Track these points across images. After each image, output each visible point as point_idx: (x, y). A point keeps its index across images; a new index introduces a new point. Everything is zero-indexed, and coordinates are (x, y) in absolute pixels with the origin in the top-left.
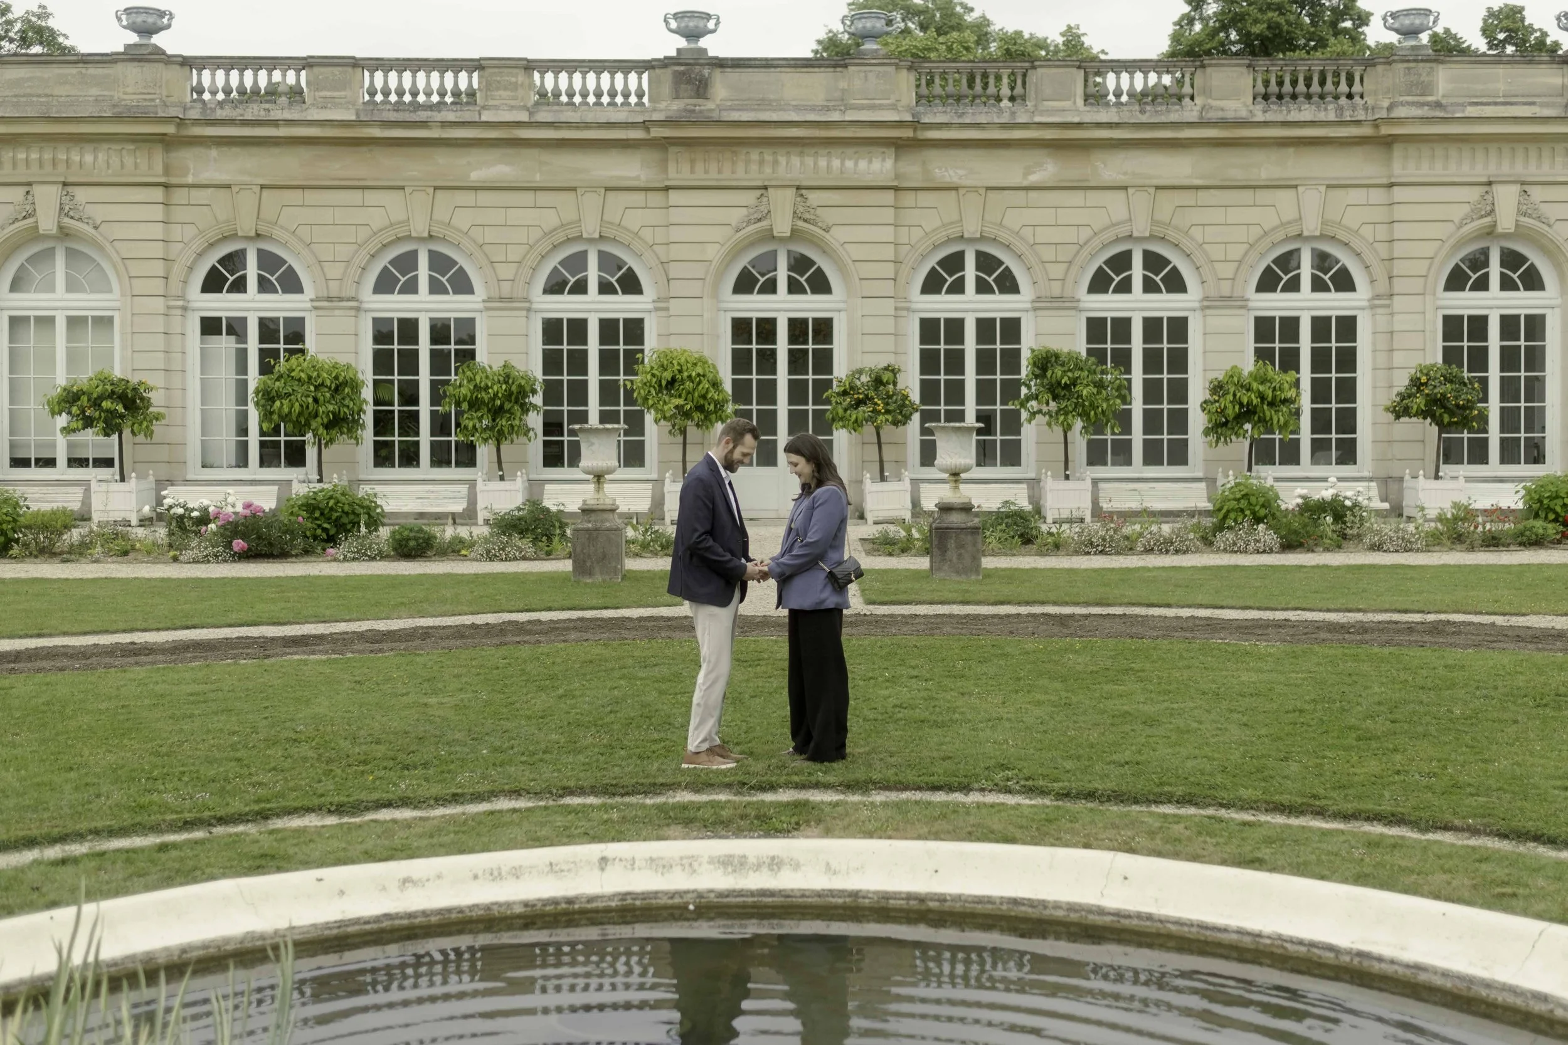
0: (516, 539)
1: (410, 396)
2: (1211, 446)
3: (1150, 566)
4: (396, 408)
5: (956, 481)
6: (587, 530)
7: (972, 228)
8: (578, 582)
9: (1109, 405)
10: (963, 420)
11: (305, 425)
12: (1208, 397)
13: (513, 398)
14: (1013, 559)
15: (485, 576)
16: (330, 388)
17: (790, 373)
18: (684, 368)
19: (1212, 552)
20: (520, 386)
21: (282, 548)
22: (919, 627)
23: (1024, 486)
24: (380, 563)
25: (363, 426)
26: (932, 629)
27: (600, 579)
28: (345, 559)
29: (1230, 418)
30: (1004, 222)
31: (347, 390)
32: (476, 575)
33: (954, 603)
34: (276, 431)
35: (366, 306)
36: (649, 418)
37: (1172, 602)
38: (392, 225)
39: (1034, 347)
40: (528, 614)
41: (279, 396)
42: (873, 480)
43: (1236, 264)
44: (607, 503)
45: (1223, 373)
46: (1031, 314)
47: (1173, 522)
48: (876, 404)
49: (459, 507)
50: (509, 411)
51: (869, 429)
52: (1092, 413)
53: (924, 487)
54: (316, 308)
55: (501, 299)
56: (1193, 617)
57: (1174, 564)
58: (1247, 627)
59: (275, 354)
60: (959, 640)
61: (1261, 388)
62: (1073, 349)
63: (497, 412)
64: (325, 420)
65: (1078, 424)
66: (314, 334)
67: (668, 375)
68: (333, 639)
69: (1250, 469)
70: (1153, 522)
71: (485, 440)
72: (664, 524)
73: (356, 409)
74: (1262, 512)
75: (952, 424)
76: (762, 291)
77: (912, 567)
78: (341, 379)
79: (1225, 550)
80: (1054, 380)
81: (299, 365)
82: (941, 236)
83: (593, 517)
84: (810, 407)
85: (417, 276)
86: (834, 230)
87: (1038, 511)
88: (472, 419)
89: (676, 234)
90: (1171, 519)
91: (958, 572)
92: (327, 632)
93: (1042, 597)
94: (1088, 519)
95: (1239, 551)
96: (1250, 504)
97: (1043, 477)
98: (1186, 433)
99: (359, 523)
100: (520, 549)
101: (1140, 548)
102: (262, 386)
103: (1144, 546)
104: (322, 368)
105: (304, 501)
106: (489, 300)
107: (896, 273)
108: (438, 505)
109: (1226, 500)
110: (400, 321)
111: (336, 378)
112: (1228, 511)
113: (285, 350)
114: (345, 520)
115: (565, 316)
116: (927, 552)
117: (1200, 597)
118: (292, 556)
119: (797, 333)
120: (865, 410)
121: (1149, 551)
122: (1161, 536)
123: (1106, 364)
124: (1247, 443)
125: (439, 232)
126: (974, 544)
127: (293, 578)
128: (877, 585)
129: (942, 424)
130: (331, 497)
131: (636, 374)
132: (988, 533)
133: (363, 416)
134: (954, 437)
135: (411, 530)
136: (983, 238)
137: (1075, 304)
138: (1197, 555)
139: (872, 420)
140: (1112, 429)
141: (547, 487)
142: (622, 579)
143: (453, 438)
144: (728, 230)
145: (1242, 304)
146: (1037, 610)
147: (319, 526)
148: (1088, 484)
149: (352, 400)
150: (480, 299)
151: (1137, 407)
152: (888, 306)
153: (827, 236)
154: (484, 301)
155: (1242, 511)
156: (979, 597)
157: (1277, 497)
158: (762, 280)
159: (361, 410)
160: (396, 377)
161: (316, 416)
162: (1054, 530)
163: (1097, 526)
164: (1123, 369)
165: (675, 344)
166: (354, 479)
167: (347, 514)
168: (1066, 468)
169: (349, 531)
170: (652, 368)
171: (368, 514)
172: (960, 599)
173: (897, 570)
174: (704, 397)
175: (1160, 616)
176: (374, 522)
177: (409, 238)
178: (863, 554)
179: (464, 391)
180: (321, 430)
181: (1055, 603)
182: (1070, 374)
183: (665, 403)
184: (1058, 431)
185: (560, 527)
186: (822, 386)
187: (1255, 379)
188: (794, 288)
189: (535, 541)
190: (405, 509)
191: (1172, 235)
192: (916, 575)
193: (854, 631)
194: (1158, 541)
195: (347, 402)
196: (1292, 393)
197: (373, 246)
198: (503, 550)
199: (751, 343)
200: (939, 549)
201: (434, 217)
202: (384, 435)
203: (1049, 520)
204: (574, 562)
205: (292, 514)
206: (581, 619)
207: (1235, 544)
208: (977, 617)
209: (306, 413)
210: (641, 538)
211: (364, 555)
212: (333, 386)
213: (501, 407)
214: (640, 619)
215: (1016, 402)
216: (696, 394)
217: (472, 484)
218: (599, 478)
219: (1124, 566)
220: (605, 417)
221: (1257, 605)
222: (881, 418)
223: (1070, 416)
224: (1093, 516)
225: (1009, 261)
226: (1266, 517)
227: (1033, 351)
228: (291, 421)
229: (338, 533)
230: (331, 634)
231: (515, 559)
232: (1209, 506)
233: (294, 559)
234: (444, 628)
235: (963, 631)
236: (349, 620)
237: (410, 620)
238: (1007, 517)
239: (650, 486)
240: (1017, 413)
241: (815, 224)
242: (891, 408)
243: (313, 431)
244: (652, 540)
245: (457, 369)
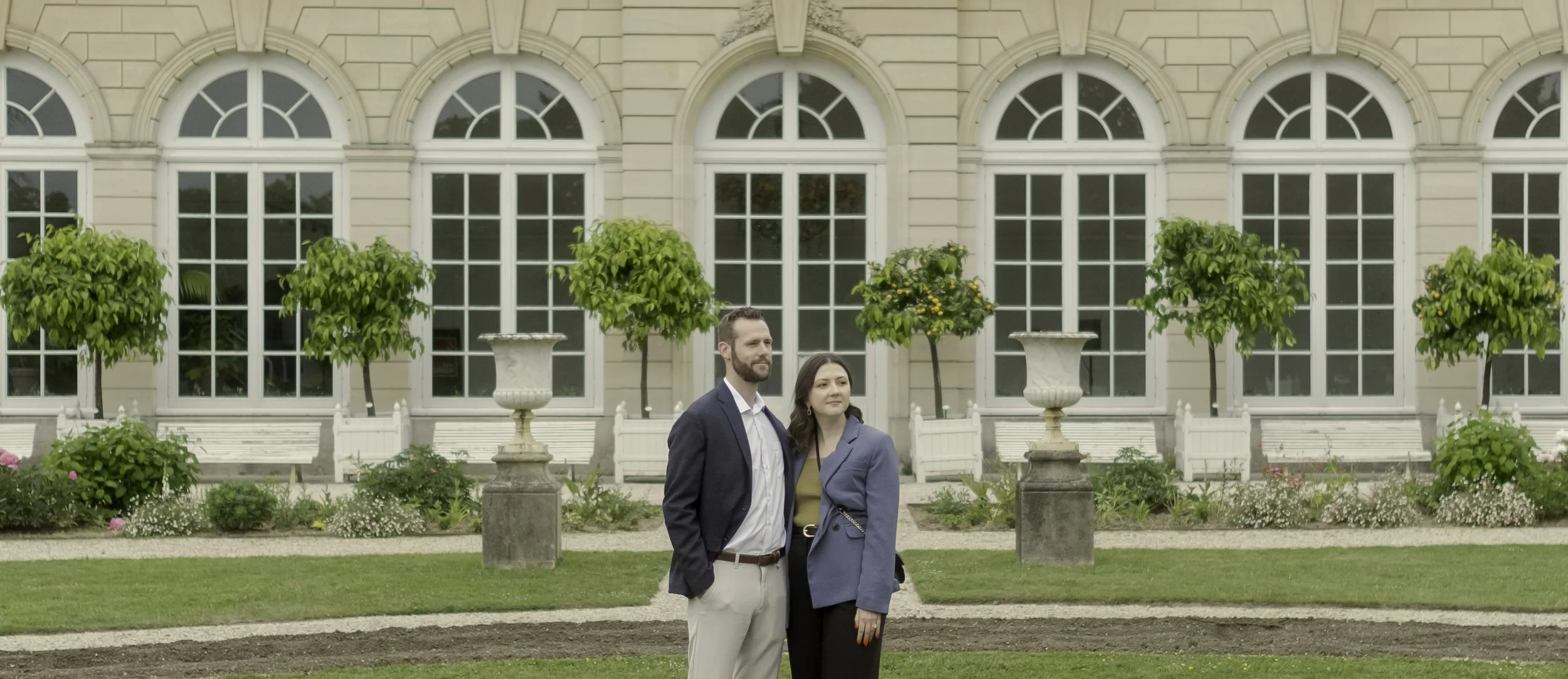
0: (396, 504)
1: (233, 289)
2: (1429, 366)
3: (1344, 546)
4: (213, 307)
5: (1056, 419)
6: (506, 491)
7: (1073, 41)
8: (491, 570)
9: (1276, 305)
10: (1059, 327)
11: (77, 332)
12: (1424, 292)
13: (389, 293)
14: (1139, 534)
15: (351, 559)
16: (115, 277)
17: (802, 256)
18: (645, 248)
19: (1435, 524)
20: (400, 275)
21: (44, 518)
22: (1005, 638)
23: (1151, 425)
24: (193, 540)
25: (164, 335)
26: (1024, 640)
27: (524, 565)
28: (140, 534)
29: (1459, 325)
30: (1121, 33)
31: (140, 281)
32: (338, 559)
33: (1055, 601)
34: (33, 342)
35: (168, 154)
36: (592, 324)
37: (1377, 598)
38: (208, 33)
39: (1165, 219)
40: (419, 617)
41: (39, 289)
42: (925, 416)
43: (1466, 95)
44: (535, 451)
45: (1447, 257)
46: (1160, 170)
47: (1375, 479)
48: (930, 303)
49: (306, 455)
50: (383, 313)
51: (920, 340)
52: (1253, 317)
53: (1001, 427)
54: (94, 158)
55: (371, 145)
56: (1412, 623)
57: (1379, 543)
58: (1494, 639)
59: (32, 226)
60: (1068, 657)
61: (1504, 280)
62: (1224, 222)
63: (365, 314)
64: (108, 326)
65: (1232, 334)
66: (90, 197)
67: (620, 259)
68: (128, 655)
69: (1486, 401)
70: (1345, 480)
71: (347, 356)
72: (613, 482)
73: (153, 308)
74: (1511, 465)
75: (1042, 334)
76: (761, 134)
77: (989, 547)
78: (131, 264)
79: (1454, 522)
80: (1195, 268)
81: (69, 242)
82: (1028, 53)
83: (514, 472)
84: (832, 307)
85: (245, 110)
86: (868, 43)
87: (1172, 463)
88: (327, 325)
89: (633, 48)
90: (1373, 474)
91: (1059, 555)
92: (120, 645)
93: (1185, 592)
94: (1246, 475)
95: (1475, 523)
96: (1491, 453)
97: (1178, 412)
98: (1391, 347)
99: (160, 480)
100: (402, 520)
101: (1326, 519)
102: (12, 275)
103: (1333, 515)
104: (103, 248)
105: (80, 447)
106: (354, 145)
107: (961, 108)
108: (275, 453)
109: (1454, 447)
110: (220, 176)
111: (124, 262)
112: (1459, 464)
113: (48, 220)
114: (139, 475)
115: (466, 170)
116: (1011, 524)
117: (1421, 593)
118: (60, 529)
119: (812, 196)
120: (913, 312)
121: (1340, 523)
122: (1358, 501)
123: (1272, 244)
124: (1481, 362)
125: (278, 45)
126: (1083, 513)
127: (62, 562)
128: (938, 574)
129: (1028, 331)
130: (119, 442)
131: (573, 258)
132: (1100, 497)
133: (163, 319)
134: (1053, 353)
135: (239, 491)
136: (1089, 57)
137: (1226, 155)
138: (1412, 530)
139: (923, 326)
140: (1283, 340)
141: (439, 425)
142: (558, 564)
143: (298, 353)
144: (712, 44)
145: (1474, 155)
146: (1180, 611)
147: (100, 484)
148: (1246, 423)
149: (147, 295)
150: (340, 145)
151: (1318, 309)
152: (948, 157)
153: (858, 52)
154: (345, 148)
155: (1479, 462)
156: (1093, 593)
157: (1532, 443)
158: (760, 117)
159: (160, 310)
160: (213, 261)
161: (94, 318)
162: (1198, 492)
163: (1260, 485)
164: (1298, 252)
165: (631, 213)
166: (149, 413)
167: (142, 466)
168: (1213, 399)
169: (146, 492)
170: (597, 248)
171: (175, 467)
172: (1064, 595)
173: (967, 551)
174: (675, 292)
175: (1363, 622)
176: (182, 478)
177: (233, 53)
178: (915, 527)
179: (315, 282)
180: (102, 341)
181: (1206, 602)
182: (1220, 259)
183: (616, 300)
184: (1203, 343)
185: (461, 487)
186: (850, 276)
187: (1495, 268)
188: (808, 129)
189: (425, 506)
190: (225, 459)
191: (1371, 52)
192: (994, 559)
193: (908, 644)
194: (1353, 507)
195: (140, 298)
196: (1548, 288)
197: (181, 65)
198: (377, 520)
199: (743, 211)
200: (1031, 520)
201: (272, 22)
202: (194, 347)
203: (1188, 475)
204: (485, 539)
205: (60, 466)
206: (500, 626)
207: (1468, 513)
208: (1091, 623)
209: (79, 315)
210: (581, 502)
211: (166, 528)
212: (120, 275)
213: (372, 306)
214: (588, 625)
215: (1139, 301)
216: (663, 288)
217: (327, 422)
218: (523, 413)
219: (1304, 545)
220: (526, 322)
221: (1509, 604)
222: (938, 324)
223: (1220, 322)
224: (1253, 470)
225: (1127, 90)
226: (1514, 472)
227: (1164, 223)
228: (56, 326)
229: (129, 494)
230: (125, 647)
231: (395, 534)
232: (1427, 456)
233: (62, 534)
234: (294, 638)
235: (1072, 644)
236: (151, 627)
237: (242, 627)
238: (1129, 471)
239: (591, 424)
240: (1140, 317)
241: (840, 34)
242: (951, 308)
243: (89, 341)
244: (598, 506)
245: (304, 249)
